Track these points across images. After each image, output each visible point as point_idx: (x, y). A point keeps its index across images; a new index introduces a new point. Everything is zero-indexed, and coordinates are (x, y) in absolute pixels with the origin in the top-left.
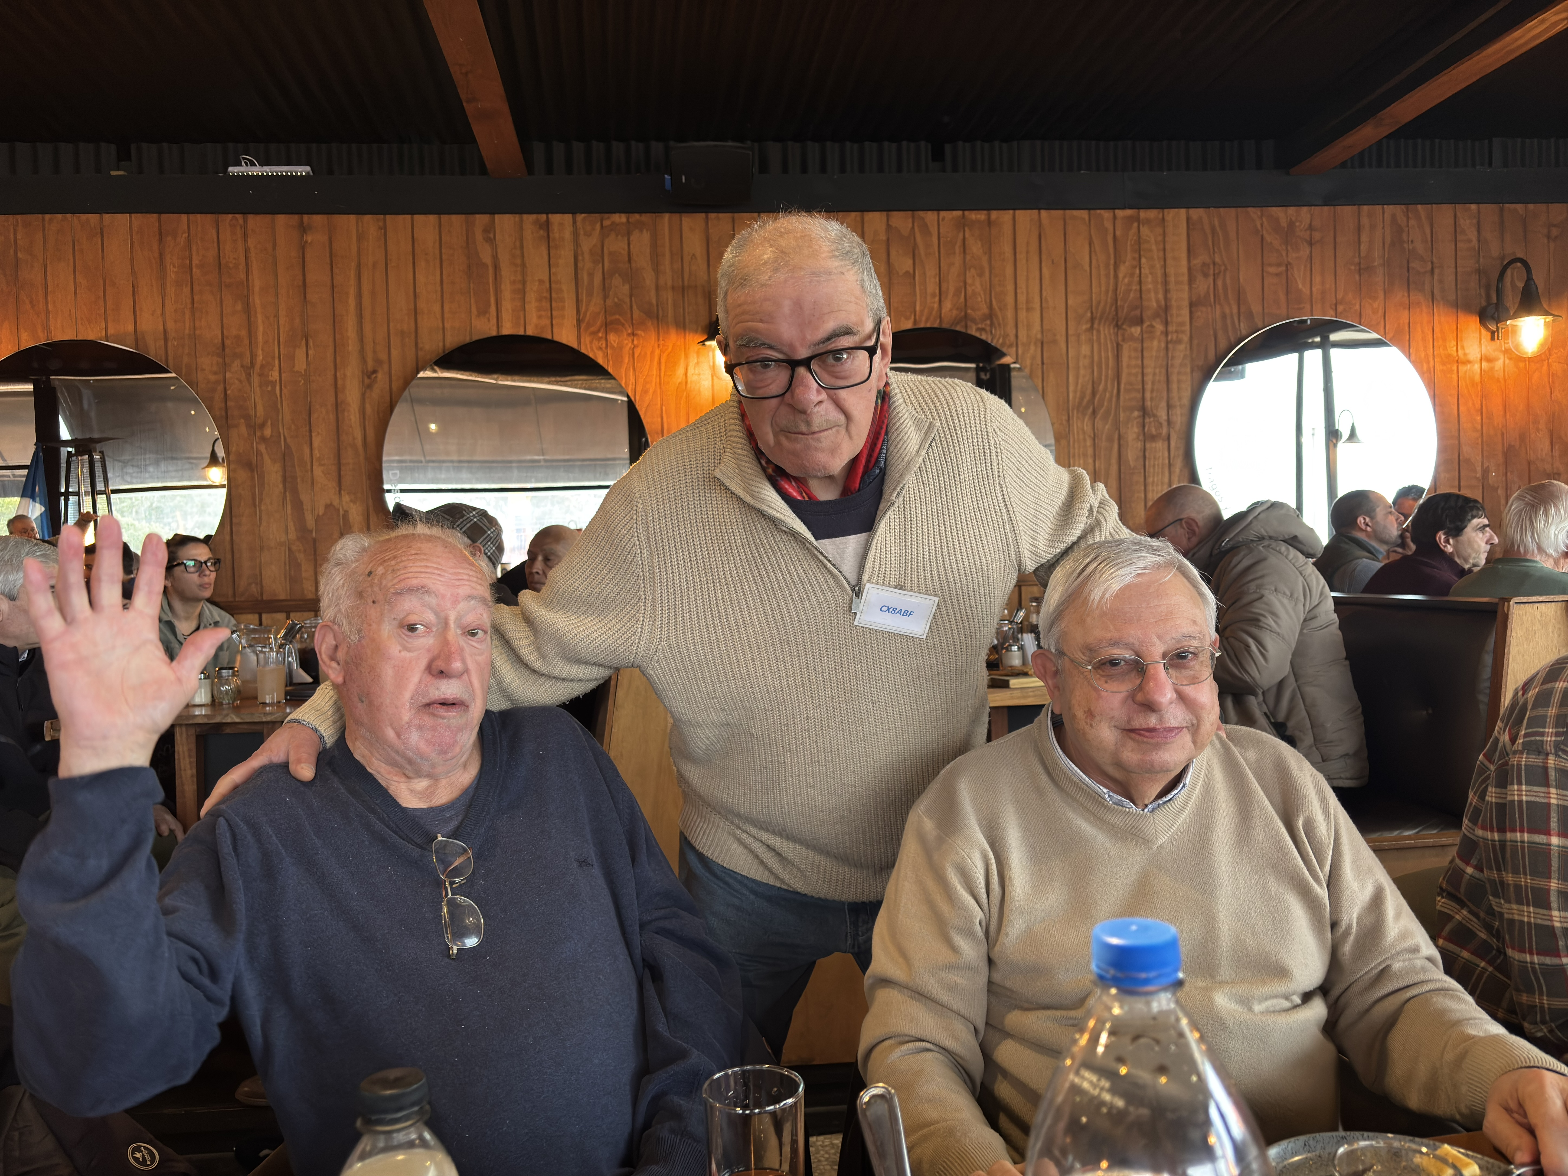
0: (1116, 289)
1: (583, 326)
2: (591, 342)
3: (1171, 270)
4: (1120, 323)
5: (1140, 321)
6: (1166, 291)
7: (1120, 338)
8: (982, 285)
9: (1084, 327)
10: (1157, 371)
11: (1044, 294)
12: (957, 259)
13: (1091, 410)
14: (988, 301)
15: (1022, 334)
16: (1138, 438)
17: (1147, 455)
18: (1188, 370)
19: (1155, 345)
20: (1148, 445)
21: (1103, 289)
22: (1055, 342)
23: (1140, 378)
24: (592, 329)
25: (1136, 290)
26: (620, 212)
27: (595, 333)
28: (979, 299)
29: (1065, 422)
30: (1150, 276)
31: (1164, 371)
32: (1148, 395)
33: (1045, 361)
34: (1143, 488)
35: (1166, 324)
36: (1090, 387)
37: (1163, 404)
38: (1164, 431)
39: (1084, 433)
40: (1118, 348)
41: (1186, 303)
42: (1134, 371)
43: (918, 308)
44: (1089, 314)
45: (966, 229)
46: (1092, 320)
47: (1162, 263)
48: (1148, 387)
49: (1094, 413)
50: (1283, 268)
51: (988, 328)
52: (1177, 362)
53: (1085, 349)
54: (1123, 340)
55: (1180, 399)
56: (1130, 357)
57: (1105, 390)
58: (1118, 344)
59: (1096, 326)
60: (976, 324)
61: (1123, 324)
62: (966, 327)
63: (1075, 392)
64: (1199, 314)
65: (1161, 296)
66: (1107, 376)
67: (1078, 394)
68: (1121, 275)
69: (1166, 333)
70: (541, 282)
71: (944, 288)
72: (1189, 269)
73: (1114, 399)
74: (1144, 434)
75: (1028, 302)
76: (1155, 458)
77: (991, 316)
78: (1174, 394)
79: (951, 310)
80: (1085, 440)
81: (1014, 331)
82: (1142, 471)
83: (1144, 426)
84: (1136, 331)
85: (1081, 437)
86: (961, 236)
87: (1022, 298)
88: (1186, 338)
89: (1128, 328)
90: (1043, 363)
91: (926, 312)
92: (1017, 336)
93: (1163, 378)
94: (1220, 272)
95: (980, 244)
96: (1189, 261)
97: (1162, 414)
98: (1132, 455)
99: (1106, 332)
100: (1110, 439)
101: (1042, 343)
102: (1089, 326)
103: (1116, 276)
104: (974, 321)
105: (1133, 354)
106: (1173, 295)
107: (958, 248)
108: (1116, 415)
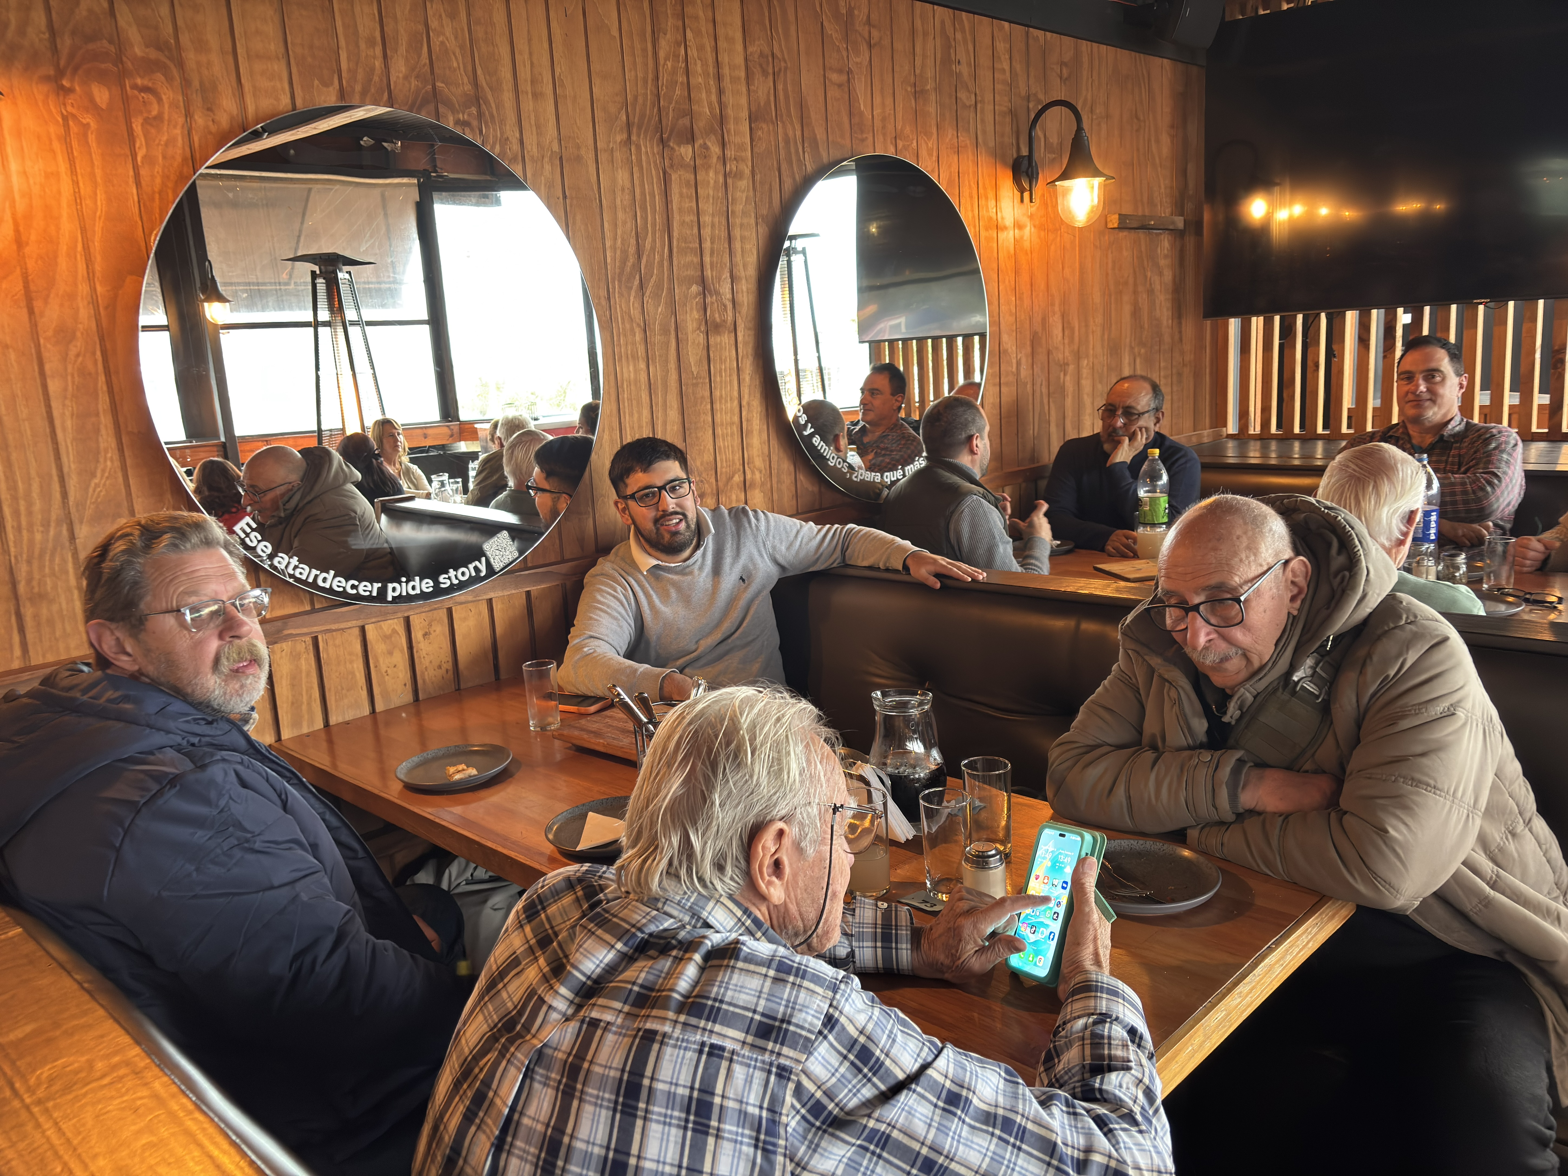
0: (657, 78)
3: (724, 58)
4: (665, 137)
5: (690, 137)
6: (720, 92)
7: (666, 161)
9: (618, 138)
10: (716, 220)
11: (558, 71)
13: (637, 282)
14: (470, 68)
16: (699, 328)
18: (753, 221)
19: (711, 177)
20: (712, 341)
21: (640, 74)
22: (578, 159)
23: (695, 230)
25: (682, 83)
28: (455, 64)
30: (699, 63)
31: (724, 221)
32: (707, 259)
35: (723, 145)
36: (633, 241)
37: (726, 275)
38: (730, 318)
40: (666, 178)
41: (745, 114)
42: (687, 218)
44: (623, 116)
46: (629, 127)
47: (713, 43)
48: (707, 245)
49: (642, 285)
50: (844, 78)
51: (475, 123)
52: (739, 208)
54: (672, 166)
55: (745, 266)
56: (681, 195)
57: (653, 246)
58: (665, 173)
59: (634, 138)
61: (669, 139)
63: (614, 249)
64: (760, 133)
65: (714, 98)
66: (654, 224)
67: (618, 252)
68: (661, 55)
69: (724, 160)
71: (389, 31)
72: (746, 60)
73: (666, 261)
74: (706, 323)
75: (533, 81)
76: (721, 359)
77: (477, 99)
78: (738, 258)
79: (407, 79)
81: (517, 133)
82: (707, 380)
83: (705, 310)
84: (686, 151)
85: (628, 326)
87: (524, 73)
88: (747, 171)
89: (676, 147)
93: (724, 234)
94: (780, 70)
96: (745, 47)
97: (725, 289)
98: (693, 355)
99: (648, 148)
100: (665, 331)
101: (561, 162)
102: (624, 136)
103: (655, 55)
104: (449, 103)
105: (685, 191)
106: (729, 99)
108: (669, 290)
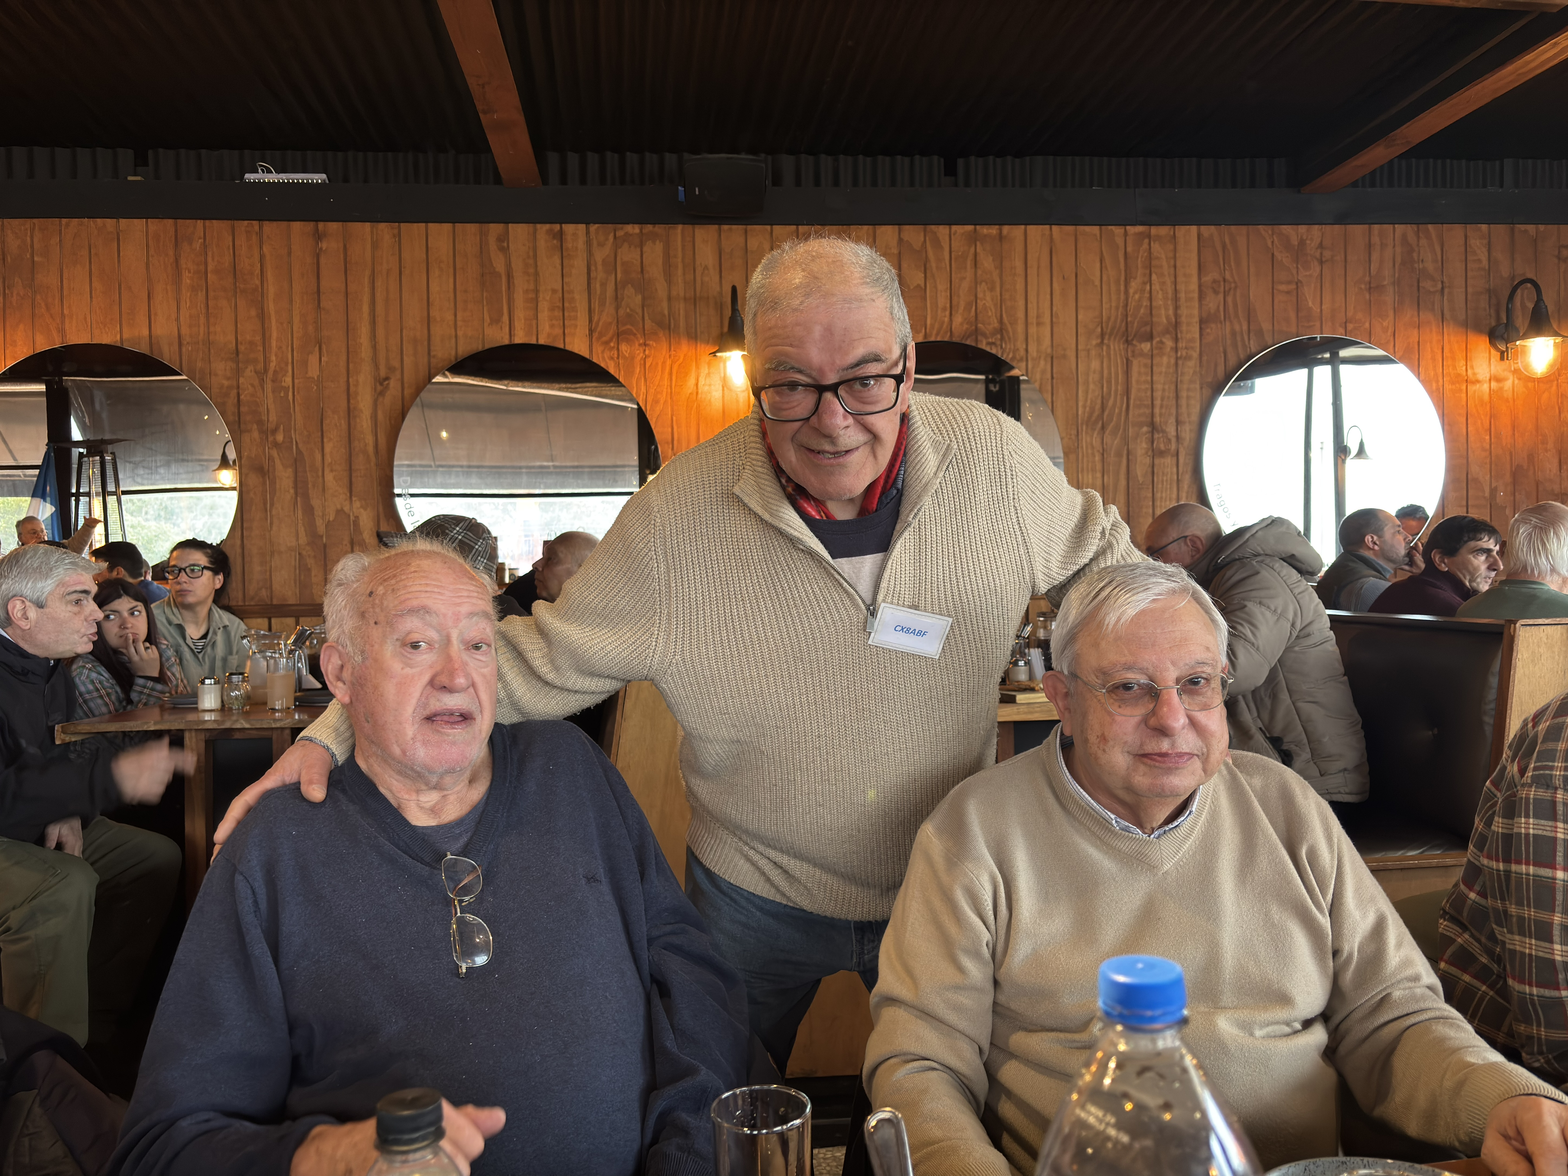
0: (1127, 305)
1: (595, 335)
2: (603, 352)
3: (1181, 287)
4: (1130, 339)
5: (1150, 337)
6: (1176, 308)
7: (1130, 354)
8: (992, 300)
9: (1094, 342)
10: (1167, 387)
11: (1054, 309)
12: (969, 274)
13: (1100, 425)
14: (999, 315)
15: (1033, 349)
16: (1147, 453)
17: (1156, 471)
18: (1198, 386)
19: (1164, 362)
20: (1157, 461)
21: (1114, 304)
22: (1064, 357)
23: (1149, 393)
24: (604, 339)
25: (1146, 306)
26: (633, 223)
27: (607, 343)
28: (990, 314)
29: (1073, 437)
30: (1160, 292)
31: (1173, 387)
32: (1157, 411)
33: (1055, 376)
34: (1151, 503)
35: (1176, 340)
36: (1099, 402)
37: (1172, 420)
38: (1173, 446)
39: (1093, 448)
40: (1128, 364)
41: (1197, 319)
42: (1143, 387)
43: (929, 322)
44: (1099, 330)
45: (978, 243)
46: (1102, 335)
47: (1173, 279)
48: (1158, 402)
49: (1103, 428)
50: (1294, 286)
51: (998, 343)
52: (1186, 378)
53: (1095, 364)
54: (1133, 356)
55: (1189, 415)
56: (1139, 373)
57: (1114, 405)
58: (1127, 360)
59: (1106, 341)
60: (986, 337)
61: (1132, 340)
62: (977, 341)
63: (1084, 407)
64: (1208, 330)
65: (1171, 312)
66: (1116, 390)
67: (1088, 409)
68: (1131, 291)
69: (1176, 350)
70: (554, 291)
71: (954, 302)
72: (1200, 286)
73: (1123, 414)
74: (1153, 450)
75: (1038, 317)
76: (1163, 473)
77: (1001, 330)
78: (1184, 410)
79: (962, 324)
80: (1094, 455)
81: (1024, 346)
82: (1151, 486)
83: (1153, 443)
84: (1146, 347)
85: (1090, 451)
86: (972, 250)
87: (1032, 313)
88: (1195, 355)
89: (1138, 344)
90: (1052, 378)
91: (937, 326)
92: (1027, 350)
93: (1172, 395)
94: (1230, 289)
95: (991, 258)
96: (1200, 278)
97: (1171, 431)
98: (1140, 470)
99: (1116, 347)
100: (1119, 454)
101: (1052, 358)
102: (1099, 341)
103: (1126, 292)
104: (984, 335)
105: (1143, 370)
106: (1184, 312)
107: (969, 263)
108: (1124, 430)
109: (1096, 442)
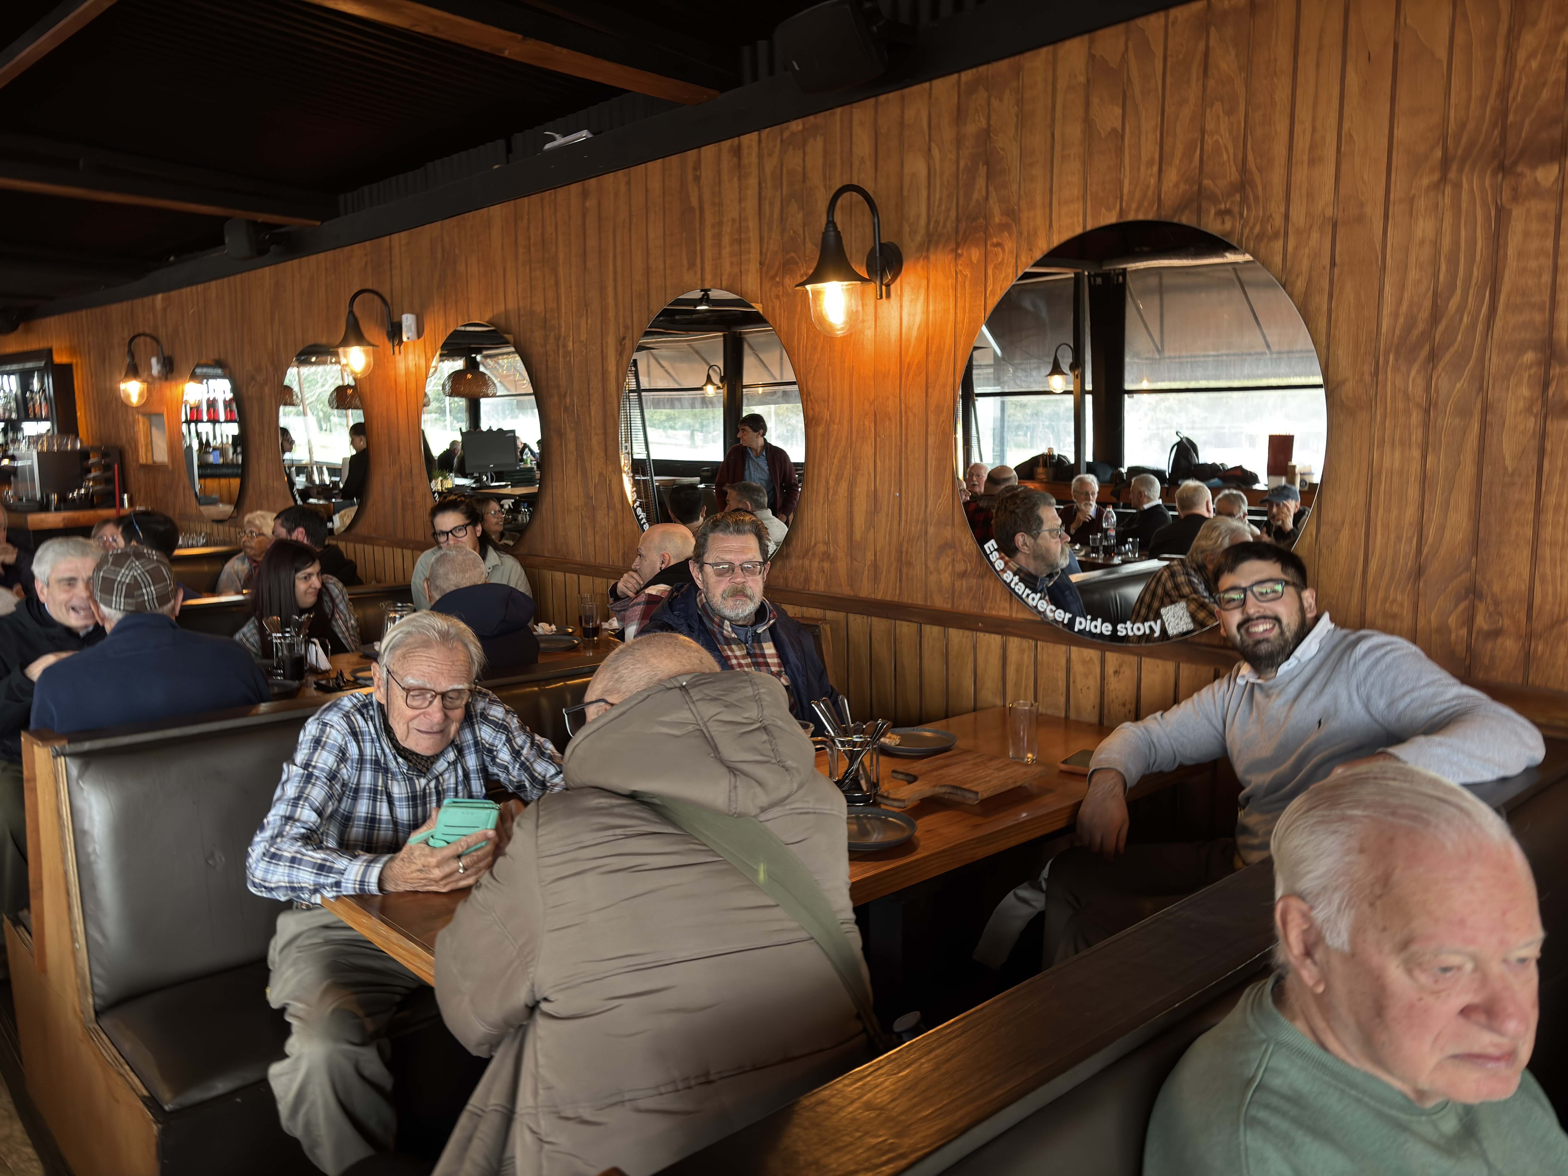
1: (764, 269)
2: (770, 289)
4: (1508, 162)
7: (1506, 195)
8: (1231, 132)
9: (1425, 182)
12: (1193, 93)
14: (1240, 157)
16: (1529, 409)
17: (1548, 446)
20: (1552, 426)
21: (1476, 92)
22: (1360, 219)
23: (1546, 278)
24: (772, 273)
26: (796, 119)
27: (773, 278)
29: (1367, 378)
33: (1338, 260)
34: (1531, 516)
36: (1427, 304)
39: (1407, 398)
40: (1501, 217)
42: (1533, 264)
43: (1126, 190)
44: (1438, 153)
45: (1213, 30)
46: (1445, 163)
49: (1433, 357)
53: (1424, 227)
56: (1526, 234)
57: (1461, 310)
58: (1500, 208)
59: (1452, 175)
60: (1216, 201)
61: (1515, 163)
62: (1198, 212)
63: (1395, 315)
66: (1468, 279)
67: (1401, 320)
68: (1521, 56)
70: (734, 220)
71: (1167, 148)
73: (1480, 327)
74: (1545, 403)
75: (1313, 147)
79: (1176, 185)
80: (1407, 414)
82: (1533, 480)
83: (1546, 385)
85: (1400, 406)
86: (1201, 46)
89: (1528, 172)
90: (1333, 264)
91: (1138, 194)
92: (1287, 217)
95: (1233, 53)
98: (1512, 446)
99: (1475, 183)
100: (1463, 412)
101: (1335, 226)
102: (1436, 177)
103: (1510, 60)
105: (1534, 227)
107: (1195, 70)
108: (1481, 360)
109: (1415, 384)
